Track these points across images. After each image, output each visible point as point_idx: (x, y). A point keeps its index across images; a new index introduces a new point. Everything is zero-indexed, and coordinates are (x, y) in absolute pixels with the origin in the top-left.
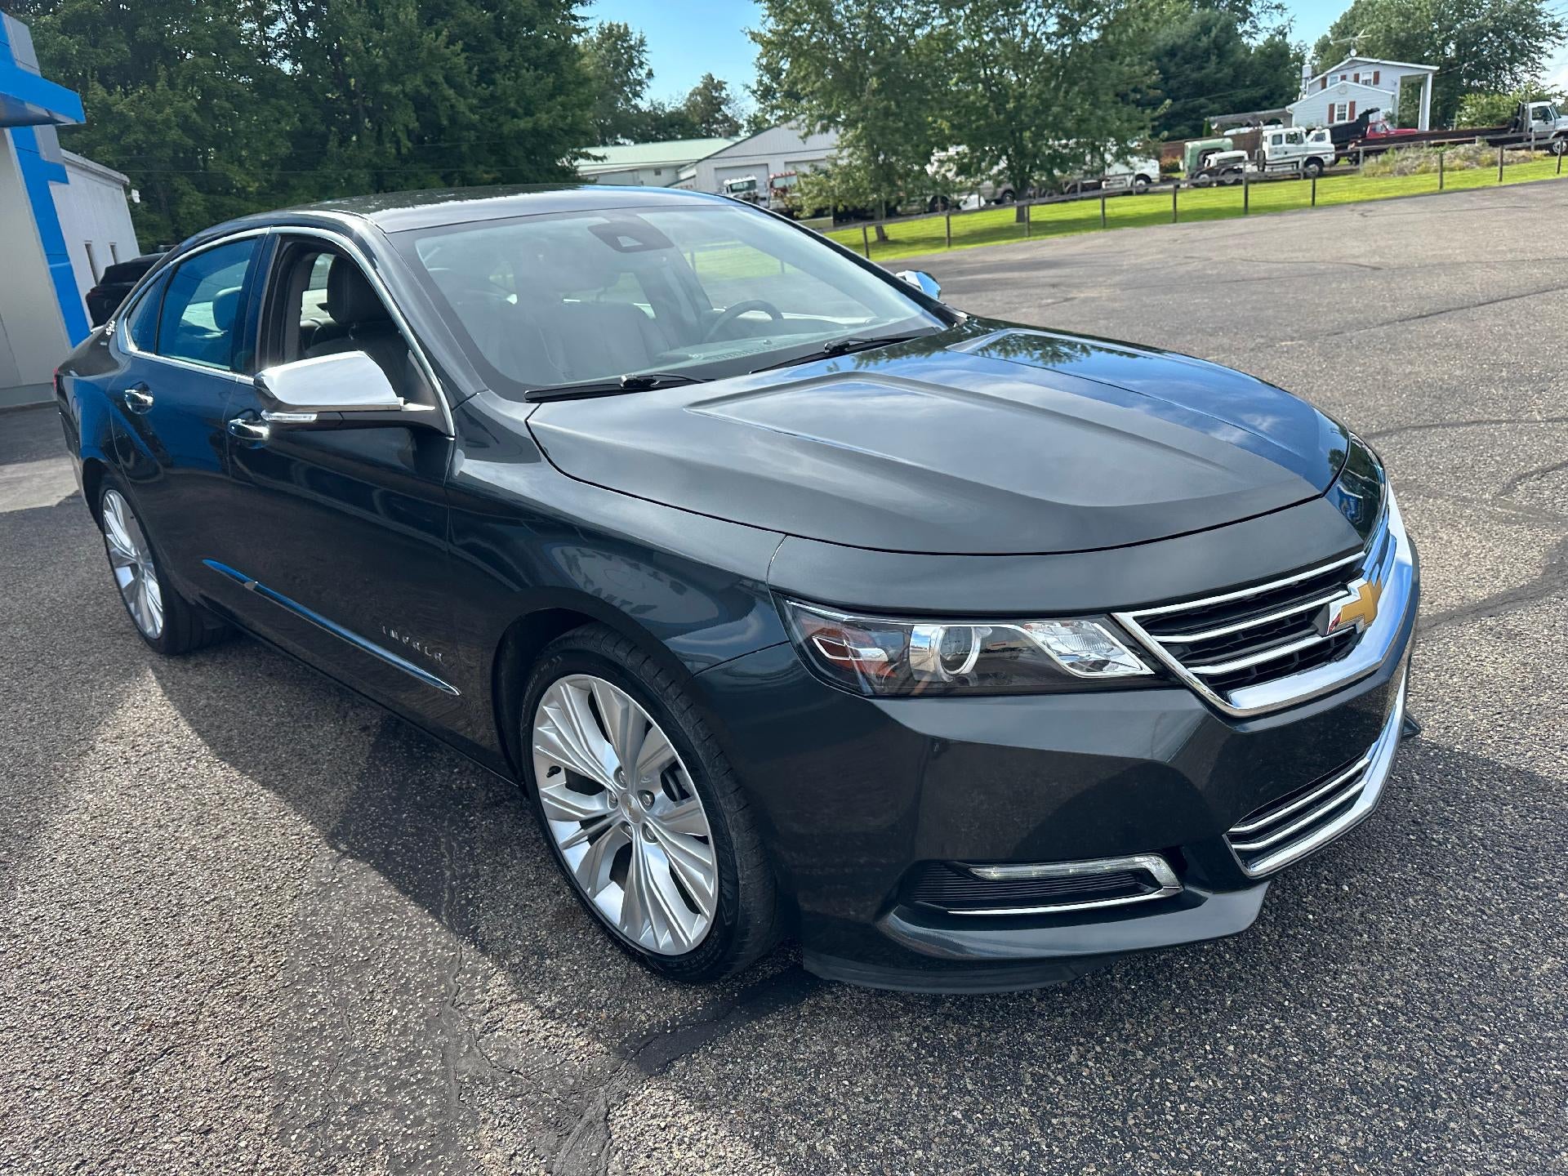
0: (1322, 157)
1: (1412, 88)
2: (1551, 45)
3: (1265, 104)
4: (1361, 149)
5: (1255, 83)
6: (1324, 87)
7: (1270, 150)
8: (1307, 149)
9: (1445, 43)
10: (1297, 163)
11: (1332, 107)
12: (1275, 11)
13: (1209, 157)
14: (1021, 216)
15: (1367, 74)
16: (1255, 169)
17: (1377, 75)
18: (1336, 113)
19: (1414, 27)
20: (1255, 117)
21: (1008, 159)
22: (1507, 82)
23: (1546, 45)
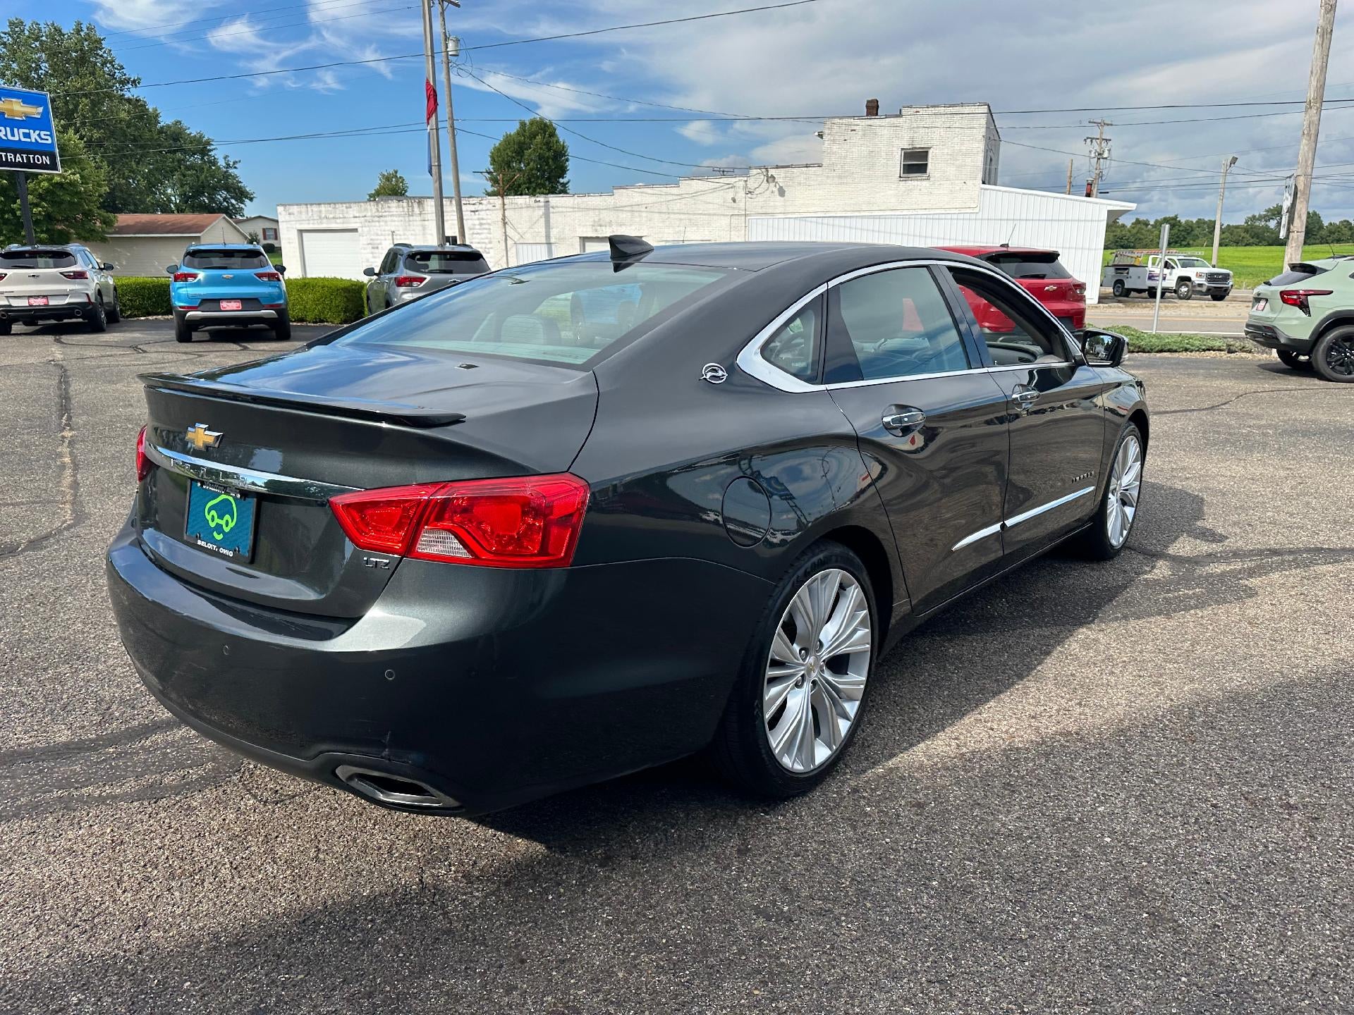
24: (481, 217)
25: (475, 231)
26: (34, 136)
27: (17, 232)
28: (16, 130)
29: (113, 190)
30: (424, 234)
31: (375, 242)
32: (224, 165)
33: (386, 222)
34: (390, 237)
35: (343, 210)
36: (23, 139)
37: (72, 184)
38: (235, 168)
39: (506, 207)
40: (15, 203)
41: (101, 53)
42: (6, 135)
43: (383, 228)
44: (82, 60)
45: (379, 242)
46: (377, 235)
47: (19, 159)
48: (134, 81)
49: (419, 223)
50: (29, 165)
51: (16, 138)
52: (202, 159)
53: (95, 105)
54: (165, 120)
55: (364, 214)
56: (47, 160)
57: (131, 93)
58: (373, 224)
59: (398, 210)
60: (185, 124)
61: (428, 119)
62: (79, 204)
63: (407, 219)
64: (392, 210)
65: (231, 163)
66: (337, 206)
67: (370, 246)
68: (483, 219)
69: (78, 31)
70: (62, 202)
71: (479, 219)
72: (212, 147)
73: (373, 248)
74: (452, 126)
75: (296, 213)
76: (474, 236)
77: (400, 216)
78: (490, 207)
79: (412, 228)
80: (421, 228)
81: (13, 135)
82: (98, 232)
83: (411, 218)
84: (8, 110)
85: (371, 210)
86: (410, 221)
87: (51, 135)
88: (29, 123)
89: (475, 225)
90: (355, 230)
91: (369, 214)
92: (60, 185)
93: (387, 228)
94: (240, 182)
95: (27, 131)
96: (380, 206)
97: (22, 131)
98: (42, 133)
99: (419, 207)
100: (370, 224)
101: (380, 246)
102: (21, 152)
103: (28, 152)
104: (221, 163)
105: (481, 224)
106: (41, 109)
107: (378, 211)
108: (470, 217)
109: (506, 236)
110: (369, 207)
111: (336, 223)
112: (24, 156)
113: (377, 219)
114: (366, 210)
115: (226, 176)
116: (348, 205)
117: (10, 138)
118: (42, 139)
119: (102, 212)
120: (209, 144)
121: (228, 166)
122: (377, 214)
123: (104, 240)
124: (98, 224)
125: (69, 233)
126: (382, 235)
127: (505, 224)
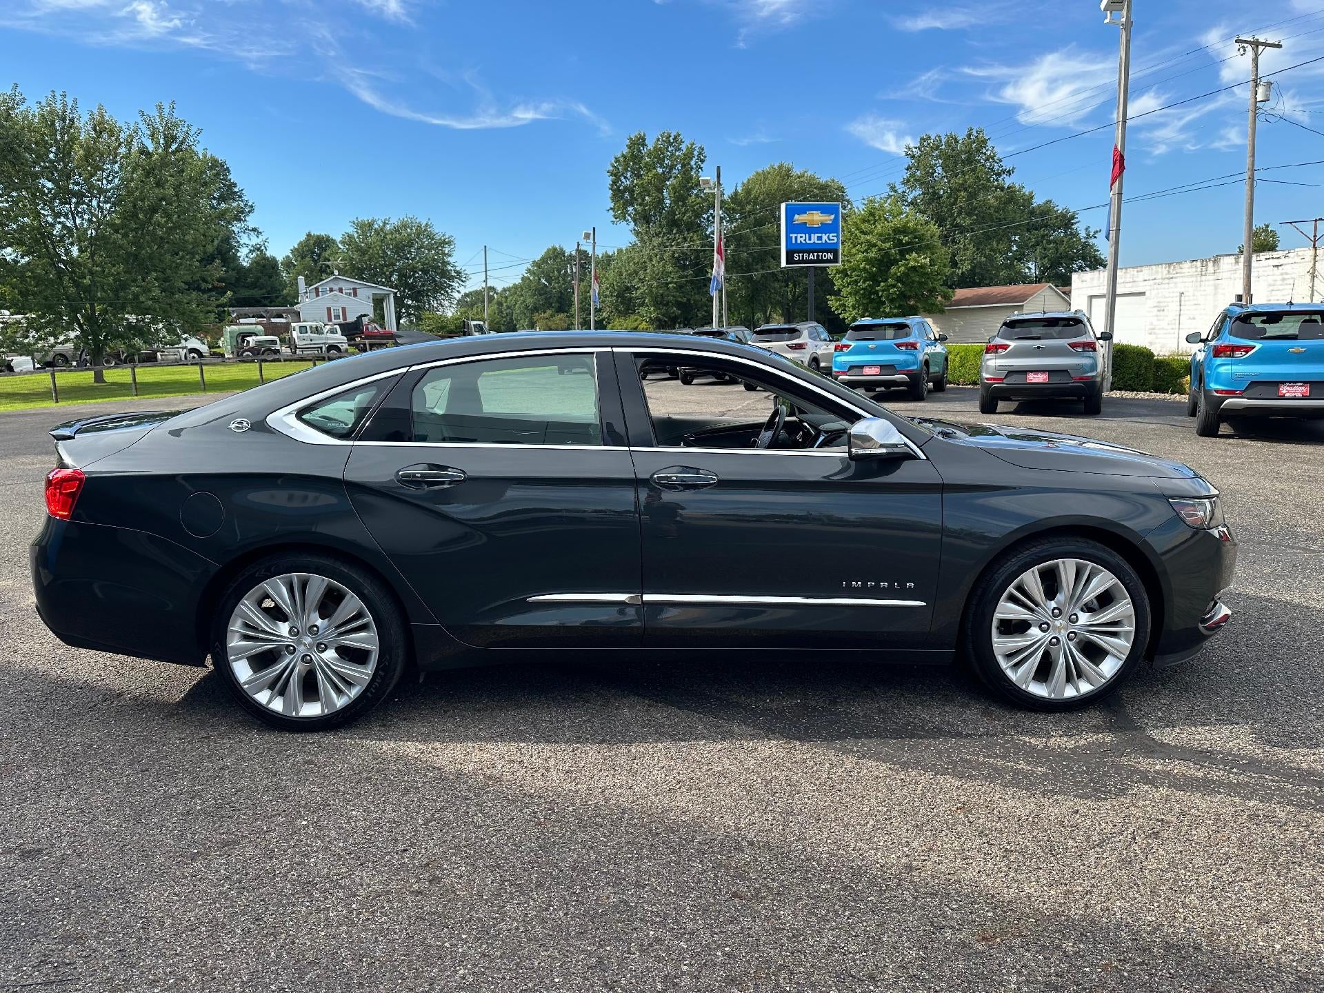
0: (339, 345)
1: (378, 302)
2: (457, 285)
3: (267, 302)
4: (367, 341)
5: (254, 285)
6: (318, 295)
7: (298, 337)
8: (327, 339)
9: (391, 275)
10: (321, 348)
11: (329, 309)
12: (252, 233)
13: (248, 339)
14: (99, 378)
15: (348, 288)
16: (289, 350)
17: (355, 289)
18: (333, 315)
19: (370, 259)
20: (266, 311)
21: (80, 326)
22: (435, 305)
23: (455, 285)
24: (1284, 271)
25: (1275, 288)
26: (825, 237)
27: (878, 309)
28: (812, 235)
29: (973, 268)
30: (1215, 294)
31: (1162, 304)
32: (1085, 235)
33: (1176, 283)
34: (1178, 299)
35: (1133, 275)
36: (816, 242)
37: (922, 266)
38: (1095, 237)
39: (1317, 258)
40: (879, 285)
41: (984, 151)
42: (805, 240)
43: (1171, 290)
44: (970, 161)
45: (1165, 304)
46: (1165, 297)
47: (811, 257)
48: (1009, 171)
49: (1212, 283)
50: (818, 261)
51: (812, 242)
52: (1066, 232)
53: (972, 196)
54: (1038, 201)
55: (1153, 277)
56: (831, 256)
57: (1007, 181)
58: (1163, 286)
59: (1190, 270)
60: (1055, 201)
61: (1112, 185)
62: (926, 283)
63: (1199, 278)
64: (1183, 271)
65: (1092, 234)
66: (1128, 270)
67: (1156, 309)
68: (1287, 274)
69: (969, 136)
70: (913, 282)
71: (1282, 274)
72: (1076, 220)
73: (1158, 311)
74: (1252, 178)
75: (1088, 280)
76: (1274, 293)
77: (1192, 276)
78: (1298, 260)
79: (1203, 288)
80: (1213, 288)
81: (810, 239)
82: (937, 306)
83: (1204, 278)
84: (809, 221)
85: (1162, 272)
86: (1201, 281)
87: (837, 237)
88: (824, 228)
89: (1276, 280)
90: (1143, 294)
91: (1159, 276)
92: (914, 268)
93: (1175, 290)
94: (1098, 251)
95: (820, 235)
96: (1172, 267)
97: (816, 235)
98: (831, 235)
99: (1214, 265)
100: (1159, 287)
101: (1166, 309)
102: (813, 251)
103: (818, 251)
104: (1083, 234)
105: (1284, 279)
106: (833, 217)
107: (1169, 272)
108: (1271, 273)
109: (1313, 291)
110: (1160, 270)
111: (1125, 287)
112: (815, 254)
113: (1167, 281)
114: (1157, 272)
115: (1086, 246)
116: (1139, 269)
117: (808, 242)
118: (830, 240)
119: (944, 289)
120: (1073, 218)
121: (1088, 236)
122: (1167, 276)
123: (942, 312)
124: (939, 298)
125: (918, 307)
126: (1169, 297)
127: (1313, 277)
